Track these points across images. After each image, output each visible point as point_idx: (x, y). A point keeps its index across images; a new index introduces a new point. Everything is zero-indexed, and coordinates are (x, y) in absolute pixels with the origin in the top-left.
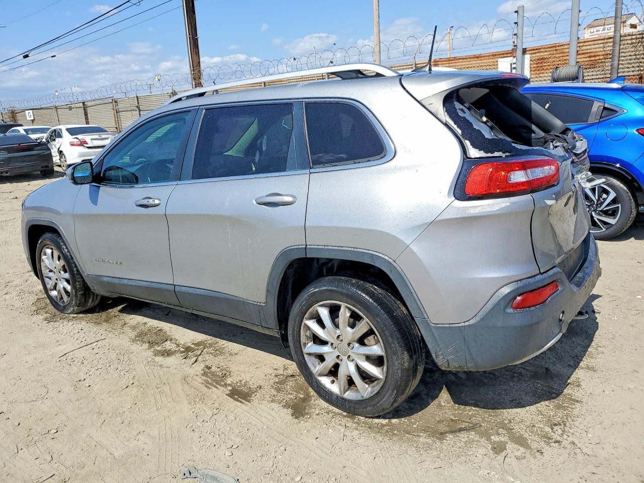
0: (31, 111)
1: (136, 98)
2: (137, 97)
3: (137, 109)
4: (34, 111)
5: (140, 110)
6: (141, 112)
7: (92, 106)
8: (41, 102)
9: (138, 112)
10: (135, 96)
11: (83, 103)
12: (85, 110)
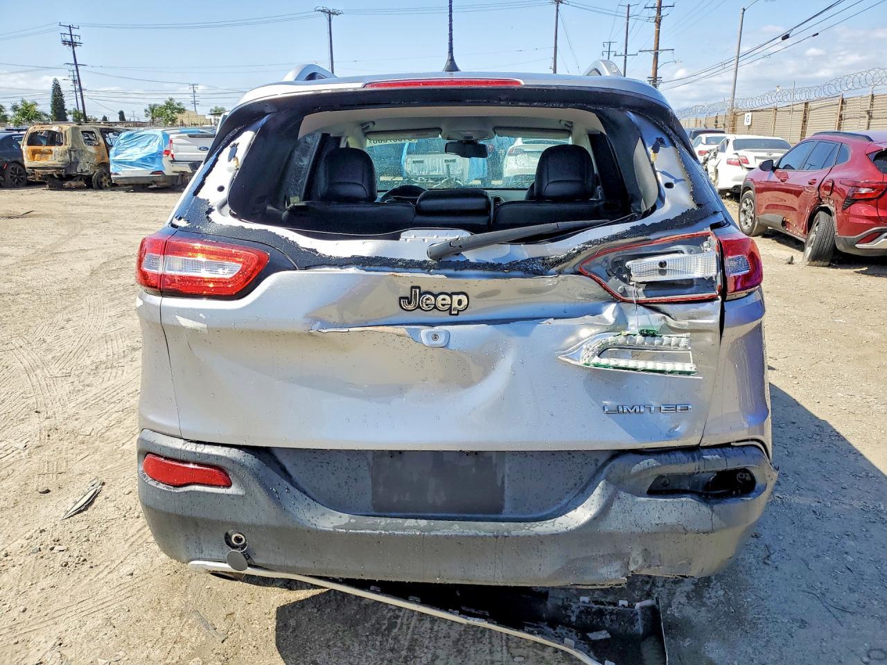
0: (750, 114)
1: (870, 97)
2: (873, 96)
3: (867, 116)
4: (754, 113)
5: (871, 117)
6: (872, 121)
7: (817, 108)
8: (770, 100)
9: (866, 120)
10: (870, 93)
11: (806, 104)
12: (805, 114)
